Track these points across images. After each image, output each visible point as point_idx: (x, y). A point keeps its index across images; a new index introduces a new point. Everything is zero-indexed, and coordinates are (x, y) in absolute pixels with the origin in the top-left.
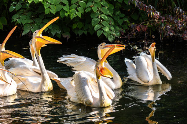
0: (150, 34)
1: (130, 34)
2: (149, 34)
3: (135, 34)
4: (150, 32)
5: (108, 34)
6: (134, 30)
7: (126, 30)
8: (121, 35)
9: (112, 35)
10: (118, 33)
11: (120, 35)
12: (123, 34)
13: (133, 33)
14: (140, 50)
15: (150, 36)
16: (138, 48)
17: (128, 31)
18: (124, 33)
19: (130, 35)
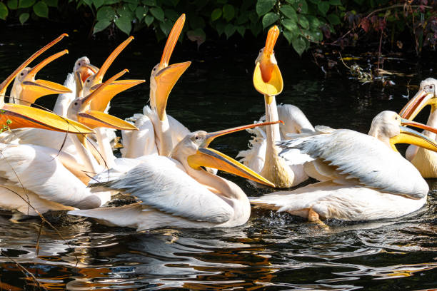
0: (392, 38)
1: (346, 37)
2: (390, 37)
3: (356, 36)
4: (391, 32)
5: (293, 35)
6: (355, 27)
7: (335, 27)
8: (324, 38)
9: (304, 38)
10: (318, 34)
11: (322, 39)
12: (328, 37)
13: (351, 35)
14: (366, 76)
15: (392, 41)
16: (361, 70)
17: (342, 29)
18: (332, 34)
19: (346, 39)
